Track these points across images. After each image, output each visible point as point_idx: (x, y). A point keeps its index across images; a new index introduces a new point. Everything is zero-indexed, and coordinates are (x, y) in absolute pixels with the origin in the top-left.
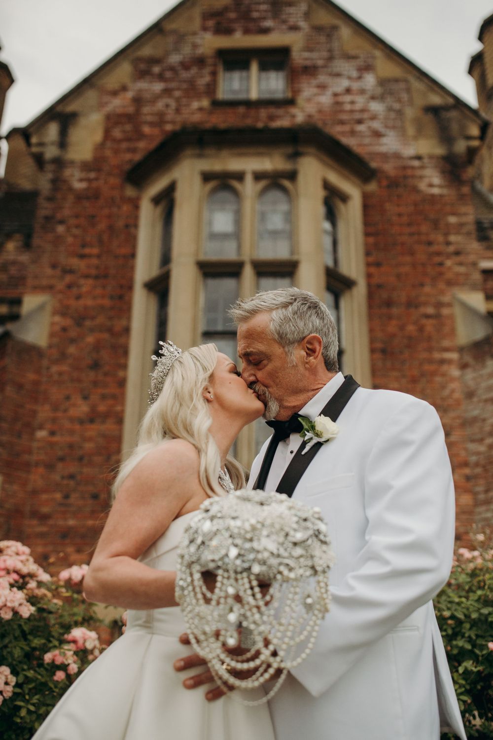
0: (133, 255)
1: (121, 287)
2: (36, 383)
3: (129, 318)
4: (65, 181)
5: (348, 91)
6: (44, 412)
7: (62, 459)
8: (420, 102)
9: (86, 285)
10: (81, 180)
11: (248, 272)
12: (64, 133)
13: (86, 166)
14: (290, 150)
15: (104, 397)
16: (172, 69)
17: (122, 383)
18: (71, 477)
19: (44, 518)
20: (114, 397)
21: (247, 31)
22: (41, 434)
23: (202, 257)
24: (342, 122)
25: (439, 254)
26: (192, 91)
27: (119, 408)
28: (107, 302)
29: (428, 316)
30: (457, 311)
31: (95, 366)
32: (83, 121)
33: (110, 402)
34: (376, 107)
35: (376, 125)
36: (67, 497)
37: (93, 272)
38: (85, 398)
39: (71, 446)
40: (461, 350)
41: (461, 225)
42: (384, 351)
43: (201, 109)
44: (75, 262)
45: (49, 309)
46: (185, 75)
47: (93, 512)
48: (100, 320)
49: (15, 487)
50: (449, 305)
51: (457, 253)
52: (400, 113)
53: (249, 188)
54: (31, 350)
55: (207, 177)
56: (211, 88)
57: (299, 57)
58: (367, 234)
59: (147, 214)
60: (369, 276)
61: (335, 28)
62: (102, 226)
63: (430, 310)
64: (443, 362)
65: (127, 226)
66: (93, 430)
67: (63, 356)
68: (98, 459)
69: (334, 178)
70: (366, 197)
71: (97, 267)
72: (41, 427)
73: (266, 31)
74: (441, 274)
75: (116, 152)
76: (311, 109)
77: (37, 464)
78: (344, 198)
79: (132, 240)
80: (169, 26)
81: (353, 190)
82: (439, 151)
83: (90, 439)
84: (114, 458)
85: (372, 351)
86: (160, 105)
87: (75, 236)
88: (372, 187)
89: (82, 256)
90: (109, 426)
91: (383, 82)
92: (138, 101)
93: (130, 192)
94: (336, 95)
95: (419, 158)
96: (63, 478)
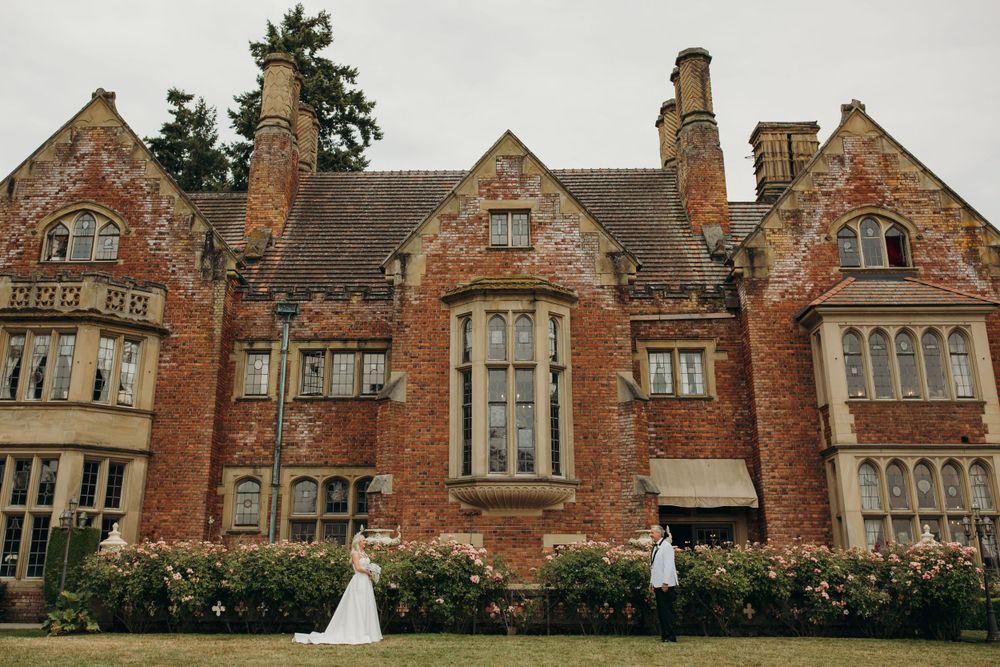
0: (448, 348)
1: (443, 367)
2: (403, 423)
3: (449, 385)
4: (407, 300)
5: (563, 241)
6: (408, 438)
7: (419, 464)
8: (604, 249)
9: (424, 365)
10: (416, 299)
11: (511, 369)
12: (403, 267)
13: (417, 290)
14: (532, 298)
15: (437, 430)
16: (463, 224)
17: (447, 422)
18: (424, 473)
19: (413, 494)
20: (443, 430)
21: (506, 197)
22: (407, 450)
23: (488, 362)
24: (560, 263)
25: (610, 348)
26: (475, 241)
27: (446, 436)
28: (436, 376)
29: (603, 385)
30: (618, 382)
31: (432, 413)
32: (414, 259)
33: (441, 433)
34: (579, 252)
35: (579, 265)
36: (423, 484)
37: (427, 357)
38: (428, 431)
39: (423, 457)
40: (619, 405)
42: (580, 405)
43: (480, 252)
44: (417, 351)
45: (405, 379)
46: (470, 228)
47: (436, 491)
48: (433, 386)
49: (398, 480)
50: (614, 379)
51: (620, 348)
52: (592, 256)
53: (511, 319)
54: (401, 404)
55: (488, 312)
56: (486, 239)
57: (536, 216)
58: (573, 336)
59: (455, 325)
60: (573, 361)
61: (557, 195)
62: (429, 329)
63: (605, 382)
64: (610, 411)
65: (443, 329)
66: (433, 448)
67: (415, 407)
68: (436, 464)
69: (555, 309)
70: (572, 311)
71: (429, 355)
72: (407, 447)
73: (516, 197)
74: (611, 360)
75: (434, 280)
76: (543, 252)
77: (407, 467)
78: (561, 317)
79: (447, 338)
80: (459, 193)
81: (564, 311)
82: (614, 283)
83: (433, 453)
84: (446, 463)
85: (574, 405)
86: (457, 249)
87: (415, 335)
88: (576, 306)
89: (420, 348)
90: (442, 445)
91: (583, 235)
92: (444, 245)
93: (444, 307)
94: (556, 244)
95: (602, 287)
96: (420, 474)
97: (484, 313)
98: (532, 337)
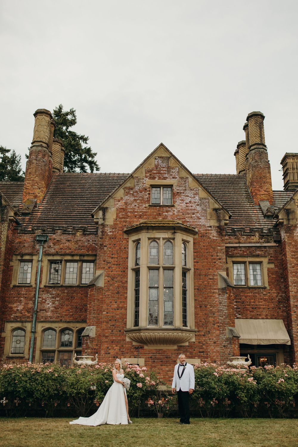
0: (127, 258)
1: (124, 268)
2: (102, 298)
3: (127, 278)
4: (106, 232)
5: (190, 202)
6: (105, 307)
7: (110, 320)
8: (212, 207)
9: (114, 267)
10: (110, 232)
11: (161, 269)
12: (104, 214)
13: (111, 227)
14: (173, 231)
15: (121, 302)
16: (137, 192)
17: (126, 298)
18: (113, 325)
19: (107, 337)
20: (124, 302)
21: (160, 178)
22: (104, 313)
23: (149, 265)
24: (188, 214)
25: (214, 259)
26: (143, 201)
27: (125, 306)
28: (120, 273)
29: (210, 279)
30: (219, 277)
31: (118, 293)
32: (109, 211)
33: (123, 304)
34: (199, 208)
35: (198, 215)
36: (112, 331)
37: (116, 263)
38: (116, 302)
39: (113, 317)
40: (219, 289)
41: (222, 250)
42: (198, 289)
43: (145, 207)
44: (110, 260)
45: (104, 275)
46: (140, 194)
47: (120, 335)
48: (119, 278)
49: (99, 329)
50: (217, 275)
51: (220, 259)
52: (205, 210)
53: (161, 242)
54: (100, 289)
55: (149, 239)
56: (148, 201)
57: (176, 189)
58: (194, 252)
59: (131, 245)
60: (195, 266)
61: (187, 178)
62: (117, 248)
63: (211, 277)
64: (214, 293)
65: (125, 248)
66: (118, 312)
67: (109, 290)
68: (120, 320)
69: (186, 237)
70: (194, 239)
71: (117, 261)
72: (104, 311)
73: (165, 178)
74: (215, 266)
75: (120, 222)
76: (179, 208)
77: (104, 322)
78: (188, 242)
79: (127, 253)
80: (135, 176)
81: (190, 239)
82: (217, 225)
83: (118, 315)
84: (125, 320)
85: (195, 289)
86: (133, 205)
87: (110, 251)
88: (197, 236)
89: (112, 258)
90: (123, 310)
91: (201, 199)
92: (126, 203)
93: (125, 236)
94: (186, 203)
95: (211, 227)
96: (111, 326)
97: (147, 239)
98: (173, 252)
